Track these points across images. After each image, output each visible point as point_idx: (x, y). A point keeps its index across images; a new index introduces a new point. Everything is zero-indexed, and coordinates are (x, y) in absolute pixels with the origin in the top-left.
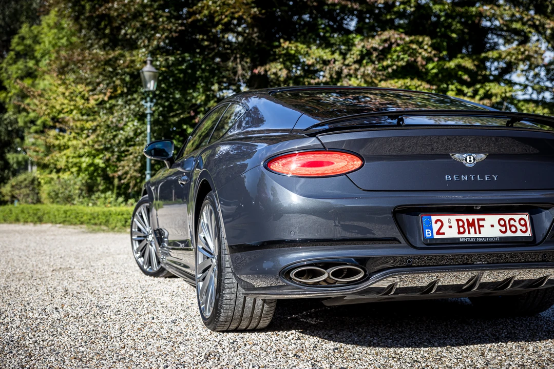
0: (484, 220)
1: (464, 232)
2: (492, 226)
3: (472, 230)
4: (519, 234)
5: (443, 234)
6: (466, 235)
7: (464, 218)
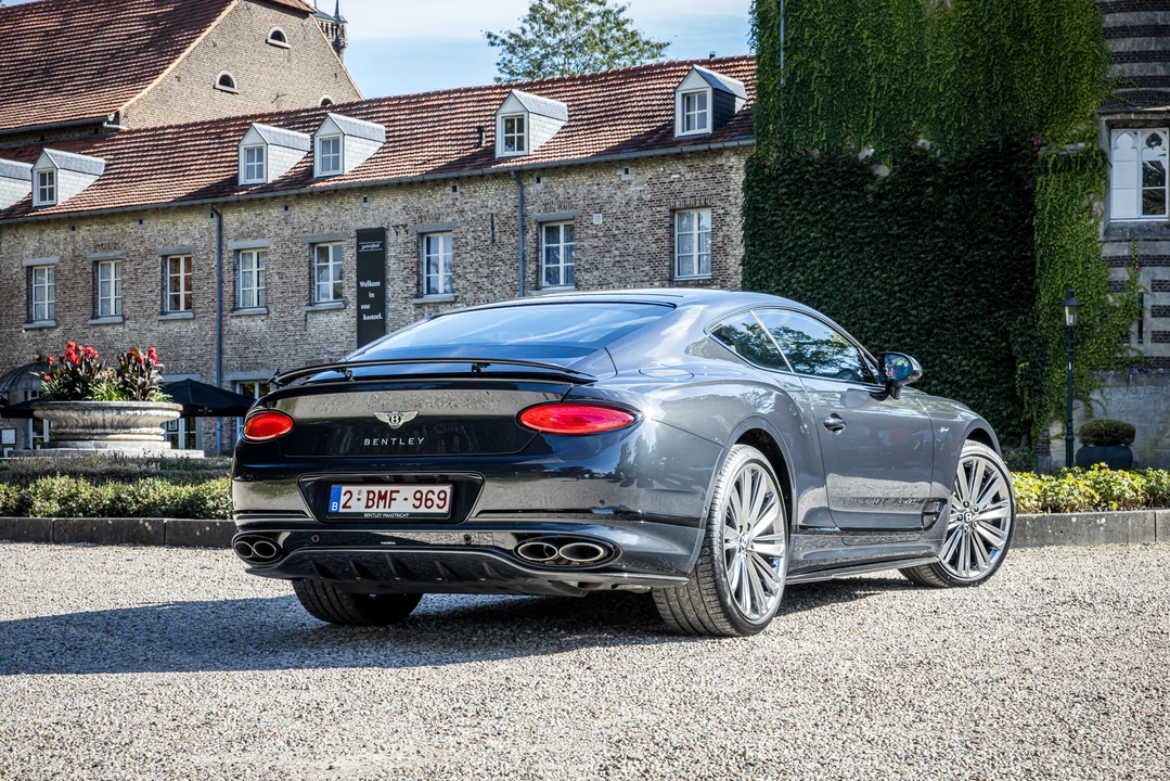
0: (398, 492)
1: (371, 507)
2: (406, 499)
3: (382, 503)
4: (434, 510)
5: (350, 507)
6: (374, 509)
7: (376, 489)
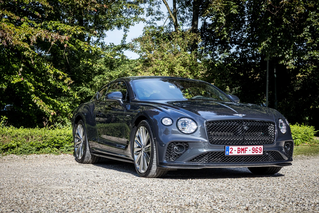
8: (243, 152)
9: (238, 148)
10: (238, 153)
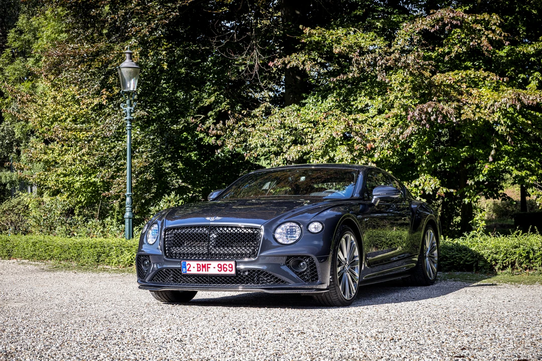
8: (204, 269)
9: (198, 264)
10: (198, 271)
